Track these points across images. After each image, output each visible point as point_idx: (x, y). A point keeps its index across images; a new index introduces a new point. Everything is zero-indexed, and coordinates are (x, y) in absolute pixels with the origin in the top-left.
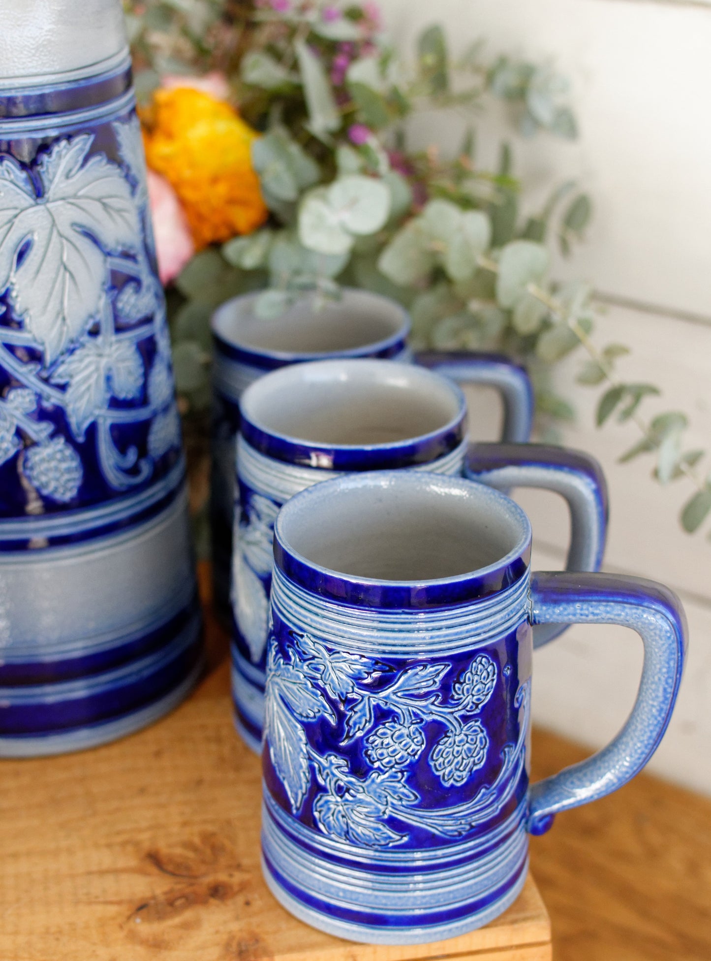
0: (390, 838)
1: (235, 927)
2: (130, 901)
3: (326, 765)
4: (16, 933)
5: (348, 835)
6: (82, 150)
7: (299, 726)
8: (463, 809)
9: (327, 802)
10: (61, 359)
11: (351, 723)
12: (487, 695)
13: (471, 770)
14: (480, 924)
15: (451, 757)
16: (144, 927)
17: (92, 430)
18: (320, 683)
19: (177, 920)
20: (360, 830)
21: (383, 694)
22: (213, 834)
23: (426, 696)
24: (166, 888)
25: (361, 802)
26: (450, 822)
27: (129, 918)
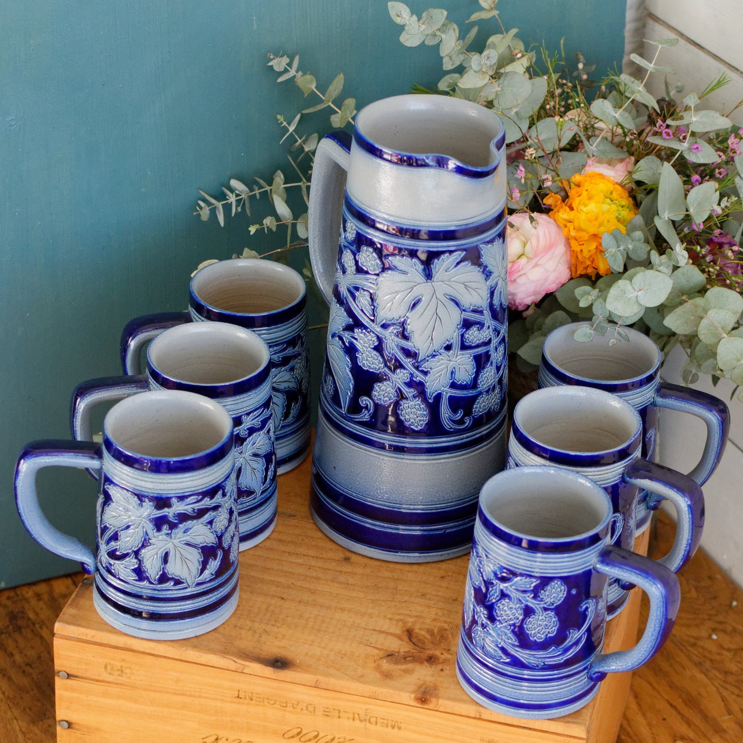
0: (501, 657)
1: (429, 679)
2: (386, 651)
3: (479, 611)
4: (324, 648)
5: (483, 648)
6: (456, 258)
7: (472, 588)
8: (541, 653)
9: (477, 629)
10: (427, 359)
11: (491, 594)
12: (559, 600)
13: (546, 636)
14: (547, 717)
15: (536, 626)
16: (386, 665)
17: (438, 397)
18: (482, 570)
19: (403, 667)
20: (488, 648)
21: (506, 585)
22: (446, 630)
23: (524, 592)
24: (407, 650)
25: (490, 634)
26: (532, 658)
27: (381, 658)
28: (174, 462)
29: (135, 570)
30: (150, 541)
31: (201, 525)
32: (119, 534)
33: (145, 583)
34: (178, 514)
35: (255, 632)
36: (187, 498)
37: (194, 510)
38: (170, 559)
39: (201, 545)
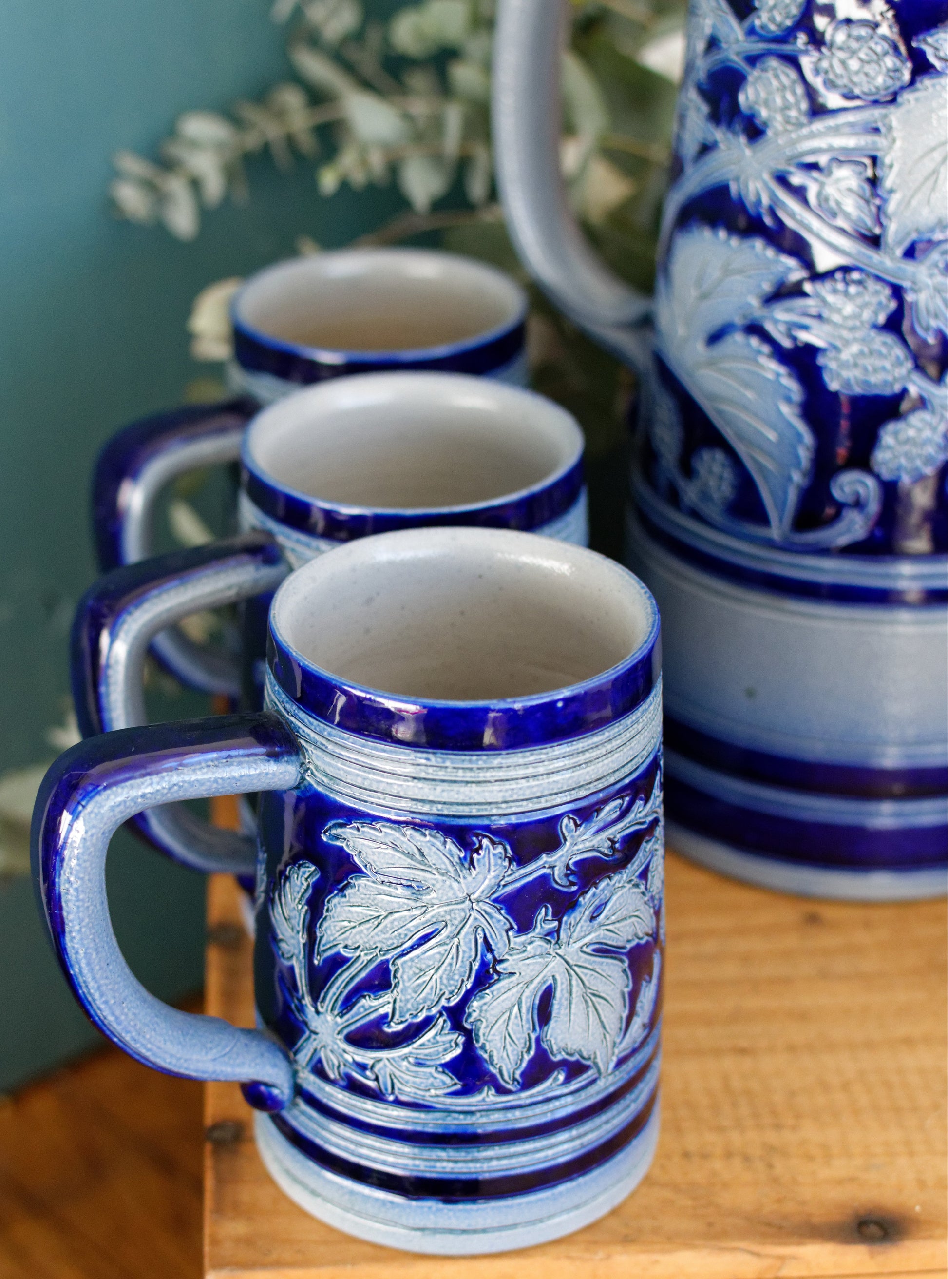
28: (565, 700)
29: (452, 1067)
30: (498, 968)
31: (629, 886)
32: (392, 968)
33: (488, 1096)
34: (576, 864)
35: (747, 1159)
36: (599, 811)
37: (613, 842)
38: (558, 1006)
39: (629, 946)
